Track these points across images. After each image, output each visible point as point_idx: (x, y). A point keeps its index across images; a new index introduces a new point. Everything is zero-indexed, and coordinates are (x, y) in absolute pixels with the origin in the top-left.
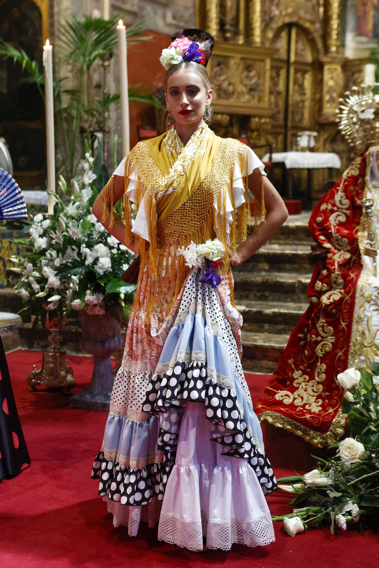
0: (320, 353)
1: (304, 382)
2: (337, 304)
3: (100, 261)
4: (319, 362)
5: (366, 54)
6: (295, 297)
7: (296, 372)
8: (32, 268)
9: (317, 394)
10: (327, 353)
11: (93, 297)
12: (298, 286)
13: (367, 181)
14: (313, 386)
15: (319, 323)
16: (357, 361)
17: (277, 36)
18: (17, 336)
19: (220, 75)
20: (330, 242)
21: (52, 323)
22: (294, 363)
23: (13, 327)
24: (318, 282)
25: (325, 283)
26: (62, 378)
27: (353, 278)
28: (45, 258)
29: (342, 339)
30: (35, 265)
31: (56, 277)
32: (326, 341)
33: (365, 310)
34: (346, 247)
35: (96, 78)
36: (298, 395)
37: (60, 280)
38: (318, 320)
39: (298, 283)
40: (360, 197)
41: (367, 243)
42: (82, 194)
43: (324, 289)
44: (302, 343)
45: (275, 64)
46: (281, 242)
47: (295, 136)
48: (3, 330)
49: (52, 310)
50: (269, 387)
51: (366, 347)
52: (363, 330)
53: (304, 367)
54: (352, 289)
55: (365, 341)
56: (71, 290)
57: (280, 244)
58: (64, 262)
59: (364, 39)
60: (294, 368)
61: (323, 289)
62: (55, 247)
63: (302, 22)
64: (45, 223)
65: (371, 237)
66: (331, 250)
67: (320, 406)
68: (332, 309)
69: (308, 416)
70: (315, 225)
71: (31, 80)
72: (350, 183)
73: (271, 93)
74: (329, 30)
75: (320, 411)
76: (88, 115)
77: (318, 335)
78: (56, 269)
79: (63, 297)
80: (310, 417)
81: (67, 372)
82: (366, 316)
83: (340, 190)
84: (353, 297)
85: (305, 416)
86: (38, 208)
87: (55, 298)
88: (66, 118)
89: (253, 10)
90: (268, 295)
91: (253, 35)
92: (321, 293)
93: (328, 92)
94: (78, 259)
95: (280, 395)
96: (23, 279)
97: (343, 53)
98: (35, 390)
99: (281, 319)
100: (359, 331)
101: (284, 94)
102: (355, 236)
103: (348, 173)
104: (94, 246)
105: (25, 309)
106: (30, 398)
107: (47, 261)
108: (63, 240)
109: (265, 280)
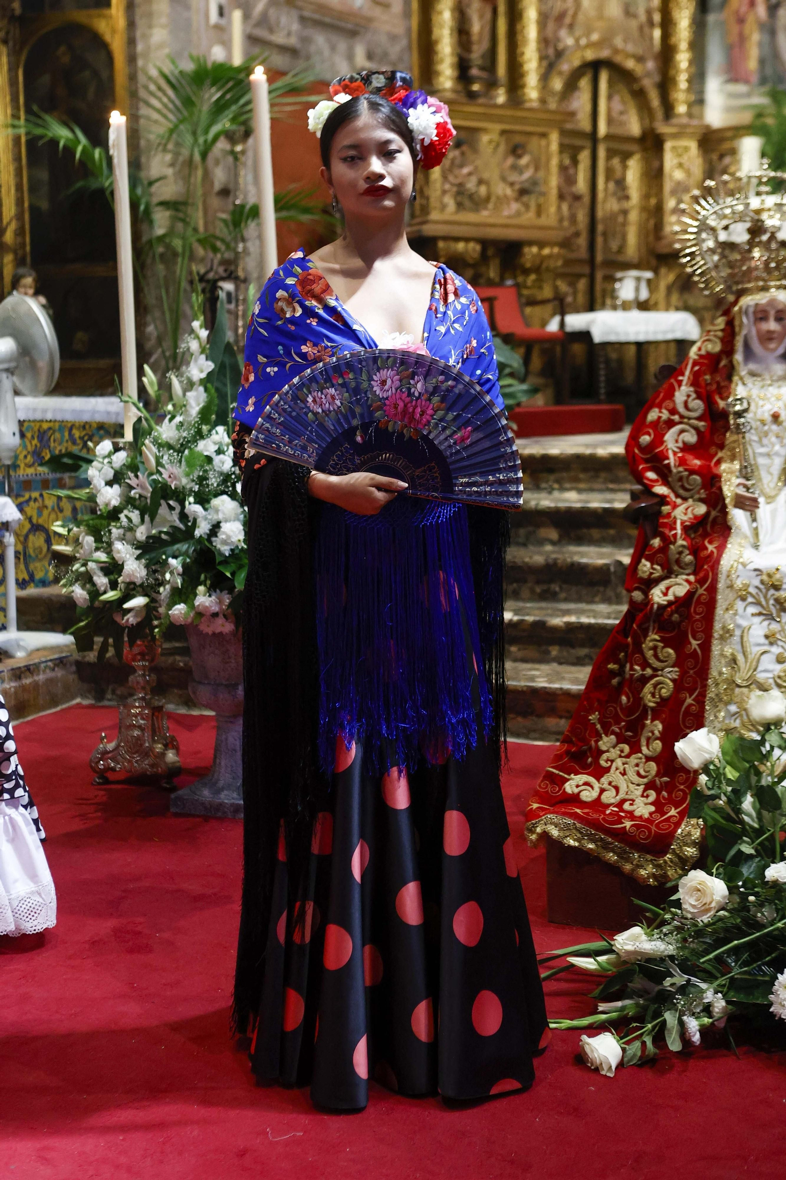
0: (650, 701)
1: (620, 756)
2: (682, 603)
3: (222, 530)
4: (650, 717)
5: (746, 118)
6: (610, 593)
7: (605, 739)
8: (94, 545)
9: (645, 780)
10: (663, 701)
11: (210, 599)
12: (615, 572)
13: (738, 363)
14: (637, 765)
15: (647, 642)
16: (722, 714)
17: (571, 85)
18: (72, 677)
19: (461, 166)
20: (666, 483)
21: (136, 650)
22: (600, 721)
23: (65, 660)
24: (643, 561)
25: (658, 564)
26: (155, 756)
27: (712, 552)
28: (119, 524)
29: (691, 672)
30: (98, 539)
31: (138, 562)
32: (662, 676)
33: (735, 614)
34: (698, 493)
35: (220, 176)
36: (610, 783)
37: (147, 566)
38: (646, 635)
39: (615, 566)
40: (725, 395)
41: (739, 485)
42: (187, 401)
43: (656, 575)
44: (615, 681)
45: (567, 141)
46: (582, 486)
47: (611, 279)
48: (46, 667)
49: (132, 625)
50: (553, 767)
51: (739, 686)
52: (732, 654)
53: (620, 729)
54: (710, 574)
55: (737, 674)
56: (168, 587)
57: (580, 491)
58: (154, 532)
59: (741, 88)
60: (602, 732)
61: (653, 576)
62: (137, 503)
63: (618, 59)
64: (117, 458)
65: (747, 473)
66: (668, 499)
67: (651, 804)
68: (671, 615)
69: (628, 824)
70: (636, 451)
71: (94, 184)
72: (704, 368)
73: (561, 197)
74: (672, 72)
75: (651, 814)
76: (205, 248)
77: (645, 664)
78: (138, 545)
79: (153, 600)
80: (632, 826)
81: (166, 746)
82: (738, 626)
83: (684, 383)
84: (713, 590)
85: (624, 823)
86: (112, 431)
87: (139, 601)
88: (162, 256)
89: (524, 37)
90: (557, 589)
91: (523, 86)
92: (650, 583)
93: (674, 193)
94: (181, 526)
95: (573, 784)
96: (76, 566)
97: (701, 116)
98: (107, 781)
99: (581, 636)
100: (726, 657)
101: (587, 200)
102: (715, 471)
103: (700, 349)
104: (211, 499)
105: (82, 624)
106: (96, 796)
107: (121, 531)
108: (151, 490)
109: (550, 561)
